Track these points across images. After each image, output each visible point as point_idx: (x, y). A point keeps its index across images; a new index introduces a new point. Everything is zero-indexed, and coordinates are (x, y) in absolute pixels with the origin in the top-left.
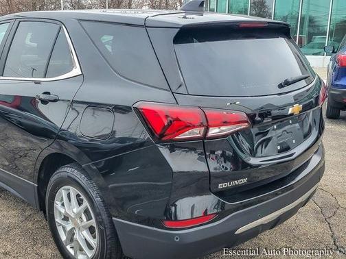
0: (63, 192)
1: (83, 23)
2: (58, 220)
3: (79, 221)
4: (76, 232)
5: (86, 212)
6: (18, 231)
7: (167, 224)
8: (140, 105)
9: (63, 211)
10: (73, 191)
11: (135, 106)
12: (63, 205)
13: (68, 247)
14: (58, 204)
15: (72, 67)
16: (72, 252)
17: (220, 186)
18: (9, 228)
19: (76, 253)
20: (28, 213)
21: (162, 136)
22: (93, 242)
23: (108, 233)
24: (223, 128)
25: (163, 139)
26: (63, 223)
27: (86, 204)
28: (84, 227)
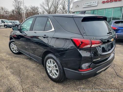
0: (49, 60)
1: (54, 17)
2: (47, 67)
3: (53, 68)
4: (53, 71)
5: (55, 66)
6: (36, 69)
7: (80, 70)
8: (72, 38)
9: (49, 65)
10: (52, 60)
11: (71, 39)
12: (49, 64)
13: (50, 74)
14: (47, 63)
15: (51, 29)
16: (51, 75)
17: (94, 60)
18: (34, 69)
19: (52, 76)
20: (38, 65)
21: (79, 47)
22: (58, 74)
23: (62, 71)
24: (95, 45)
25: (79, 48)
26: (49, 68)
27: (55, 64)
28: (55, 70)
